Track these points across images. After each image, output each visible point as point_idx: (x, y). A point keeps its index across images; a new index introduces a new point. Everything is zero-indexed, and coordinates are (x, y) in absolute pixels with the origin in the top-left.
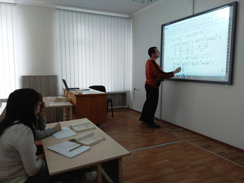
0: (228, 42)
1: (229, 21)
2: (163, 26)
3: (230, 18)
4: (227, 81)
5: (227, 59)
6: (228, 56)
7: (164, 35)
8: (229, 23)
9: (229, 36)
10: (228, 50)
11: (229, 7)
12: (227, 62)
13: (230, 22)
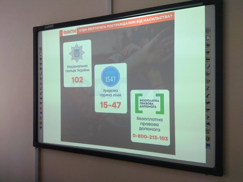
0: (207, 81)
1: (206, 36)
2: (37, 31)
3: (207, 31)
5: (207, 117)
6: (207, 110)
7: (41, 49)
8: (206, 40)
9: (207, 67)
10: (207, 96)
12: (208, 124)
13: (208, 38)
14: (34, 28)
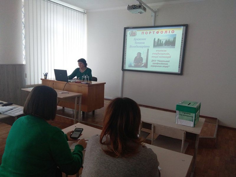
2: (126, 28)
4: (180, 73)
6: (180, 57)
7: (127, 36)
9: (182, 45)
11: (183, 27)
12: (180, 61)
13: (183, 36)
14: (124, 28)
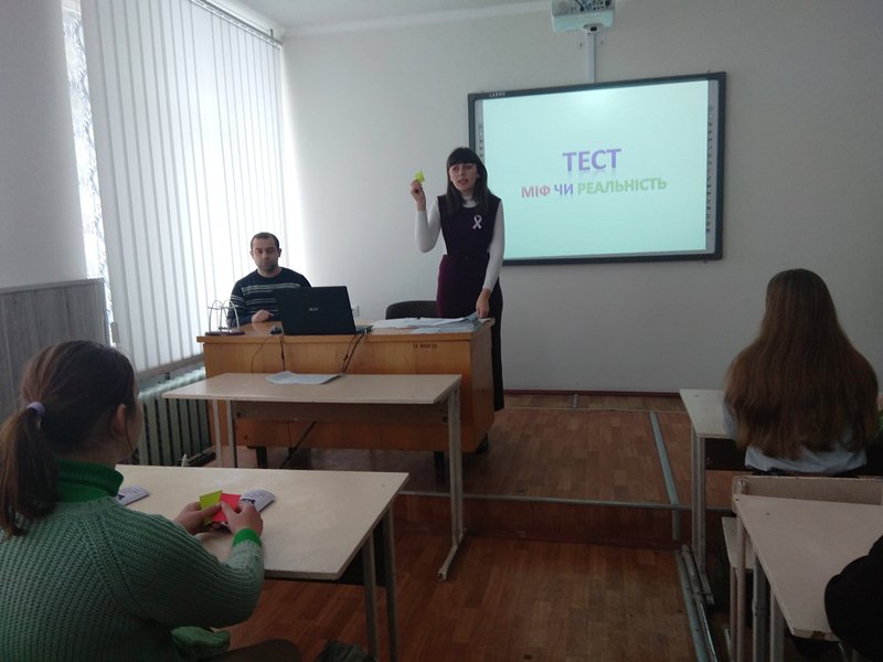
0: (709, 163)
1: (708, 115)
2: (474, 99)
3: (710, 109)
4: (712, 251)
5: (708, 201)
6: (708, 194)
7: (481, 127)
8: (709, 119)
9: (709, 148)
10: (708, 179)
11: (706, 82)
12: (708, 208)
13: (711, 117)
14: (469, 96)
